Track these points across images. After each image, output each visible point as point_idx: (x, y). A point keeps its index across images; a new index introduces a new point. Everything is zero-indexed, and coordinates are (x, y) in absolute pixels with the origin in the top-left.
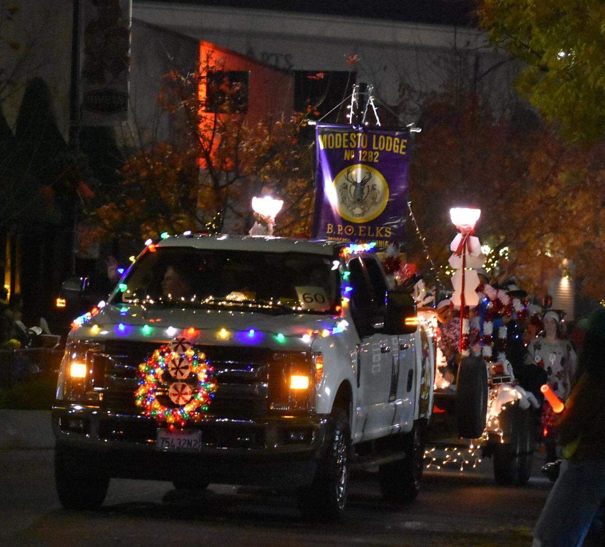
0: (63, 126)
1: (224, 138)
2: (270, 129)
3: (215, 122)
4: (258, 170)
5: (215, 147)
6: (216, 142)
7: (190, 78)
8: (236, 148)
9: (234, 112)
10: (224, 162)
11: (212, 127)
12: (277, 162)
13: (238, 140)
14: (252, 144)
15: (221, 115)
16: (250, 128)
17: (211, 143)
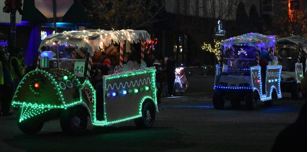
0: (259, 14)
1: (294, 15)
2: (304, 13)
3: (292, 12)
4: (301, 22)
5: (292, 17)
6: (292, 16)
7: (286, 3)
8: (296, 17)
9: (295, 9)
10: (294, 20)
11: (291, 13)
12: (305, 20)
13: (297, 15)
14: (300, 16)
15: (293, 10)
16: (299, 13)
17: (291, 16)
